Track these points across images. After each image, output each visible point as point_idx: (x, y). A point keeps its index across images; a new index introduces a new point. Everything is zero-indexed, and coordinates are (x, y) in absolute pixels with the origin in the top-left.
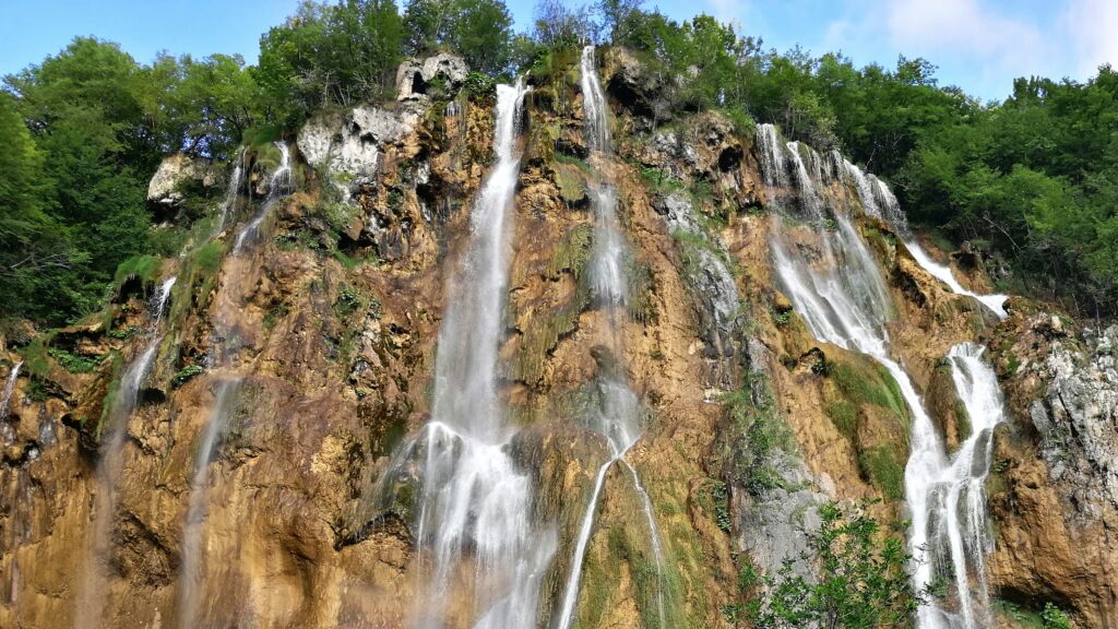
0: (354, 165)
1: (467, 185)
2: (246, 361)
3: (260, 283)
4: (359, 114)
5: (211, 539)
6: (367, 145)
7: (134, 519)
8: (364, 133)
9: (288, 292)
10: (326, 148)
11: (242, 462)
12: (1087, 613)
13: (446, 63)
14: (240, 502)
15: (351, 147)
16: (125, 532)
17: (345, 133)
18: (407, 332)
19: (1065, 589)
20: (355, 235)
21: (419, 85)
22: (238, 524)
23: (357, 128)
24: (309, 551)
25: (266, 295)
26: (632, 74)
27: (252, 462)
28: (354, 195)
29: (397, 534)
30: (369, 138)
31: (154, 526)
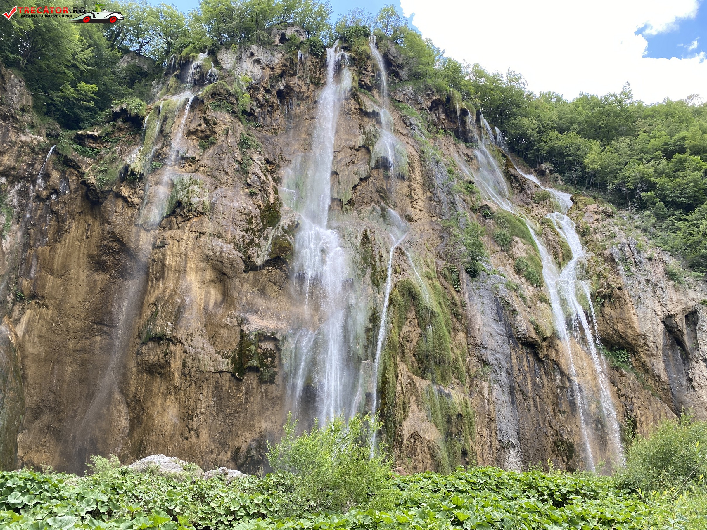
0: (249, 73)
1: (306, 94)
2: (190, 165)
3: (200, 125)
4: (254, 48)
5: (168, 257)
6: (256, 64)
7: (119, 241)
8: (256, 58)
9: (216, 133)
10: (233, 62)
11: (190, 218)
12: (642, 355)
13: (297, 31)
14: (188, 240)
15: (247, 64)
16: (112, 247)
17: (244, 56)
18: (274, 164)
19: (633, 342)
20: (247, 109)
21: (283, 39)
22: (186, 252)
23: (252, 54)
24: (228, 271)
25: (202, 132)
26: (393, 54)
27: (195, 219)
28: (247, 89)
29: (281, 269)
30: (258, 61)
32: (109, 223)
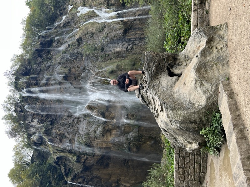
4: (27, 122)
7: (99, 161)
8: (31, 121)
10: (33, 128)
13: (18, 107)
16: (101, 163)
17: (30, 125)
20: (50, 123)
21: (22, 111)
23: (29, 122)
26: (22, 72)
31: (100, 157)
32: (93, 164)
